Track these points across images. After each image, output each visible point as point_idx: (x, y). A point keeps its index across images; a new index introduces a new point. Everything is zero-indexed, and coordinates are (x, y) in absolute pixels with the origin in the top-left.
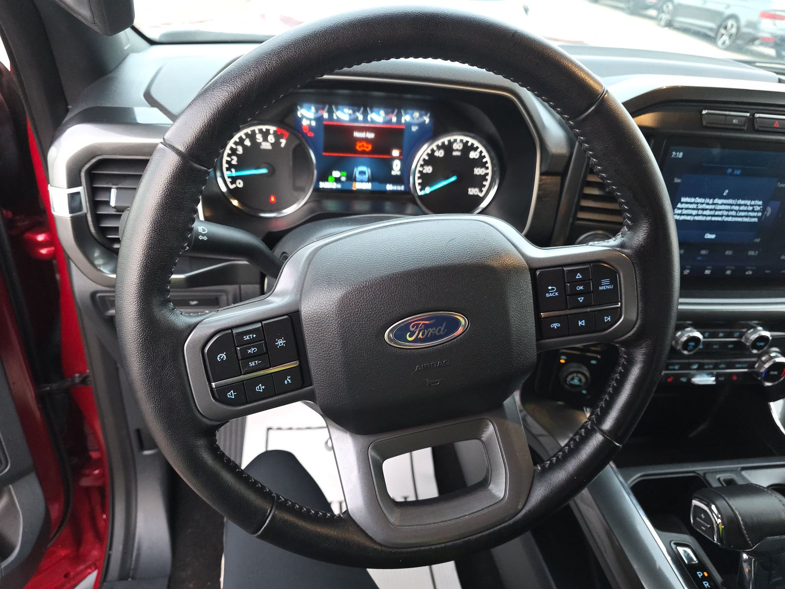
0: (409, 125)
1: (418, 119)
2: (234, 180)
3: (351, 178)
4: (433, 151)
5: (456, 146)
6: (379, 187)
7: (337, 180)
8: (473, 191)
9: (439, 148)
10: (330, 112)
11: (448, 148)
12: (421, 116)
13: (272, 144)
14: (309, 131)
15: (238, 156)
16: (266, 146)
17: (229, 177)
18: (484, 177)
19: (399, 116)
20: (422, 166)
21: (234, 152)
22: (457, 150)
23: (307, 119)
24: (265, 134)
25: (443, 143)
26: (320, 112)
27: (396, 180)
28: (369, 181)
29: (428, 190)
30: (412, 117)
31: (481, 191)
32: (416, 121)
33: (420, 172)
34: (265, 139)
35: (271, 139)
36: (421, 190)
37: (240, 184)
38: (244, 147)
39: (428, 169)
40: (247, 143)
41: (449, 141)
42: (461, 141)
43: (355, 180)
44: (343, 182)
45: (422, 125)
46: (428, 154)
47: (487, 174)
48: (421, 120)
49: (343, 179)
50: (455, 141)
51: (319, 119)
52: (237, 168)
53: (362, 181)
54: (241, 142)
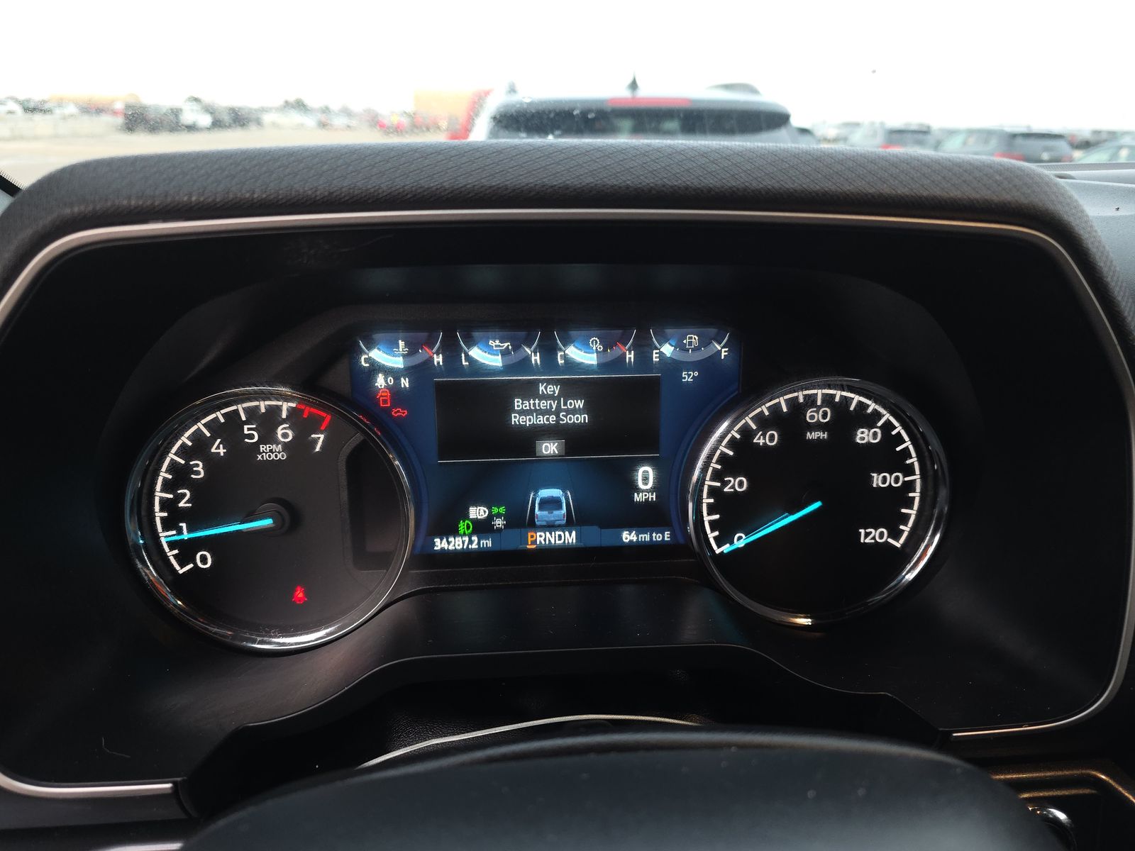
0: (673, 367)
1: (696, 349)
2: (187, 551)
3: (522, 520)
4: (747, 433)
5: (812, 416)
6: (598, 537)
7: (481, 528)
8: (872, 536)
9: (763, 423)
10: (451, 350)
11: (791, 422)
12: (705, 342)
13: (286, 447)
14: (394, 405)
15: (193, 485)
16: (272, 453)
17: (172, 545)
18: (900, 496)
19: (643, 348)
20: (717, 476)
21: (181, 476)
22: (819, 426)
23: (388, 371)
24: (268, 423)
25: (776, 409)
26: (423, 354)
27: (647, 516)
28: (569, 524)
29: (740, 541)
30: (680, 347)
31: (896, 534)
32: (691, 357)
33: (713, 492)
34: (268, 436)
35: (284, 433)
36: (720, 541)
37: (204, 561)
38: (211, 461)
39: (737, 484)
40: (218, 449)
41: (792, 403)
42: (828, 400)
43: (532, 525)
44: (499, 530)
45: (708, 366)
46: (733, 444)
47: (909, 486)
48: (705, 353)
49: (499, 523)
50: (811, 401)
51: (419, 371)
52: (195, 518)
53: (550, 527)
54: (199, 448)
